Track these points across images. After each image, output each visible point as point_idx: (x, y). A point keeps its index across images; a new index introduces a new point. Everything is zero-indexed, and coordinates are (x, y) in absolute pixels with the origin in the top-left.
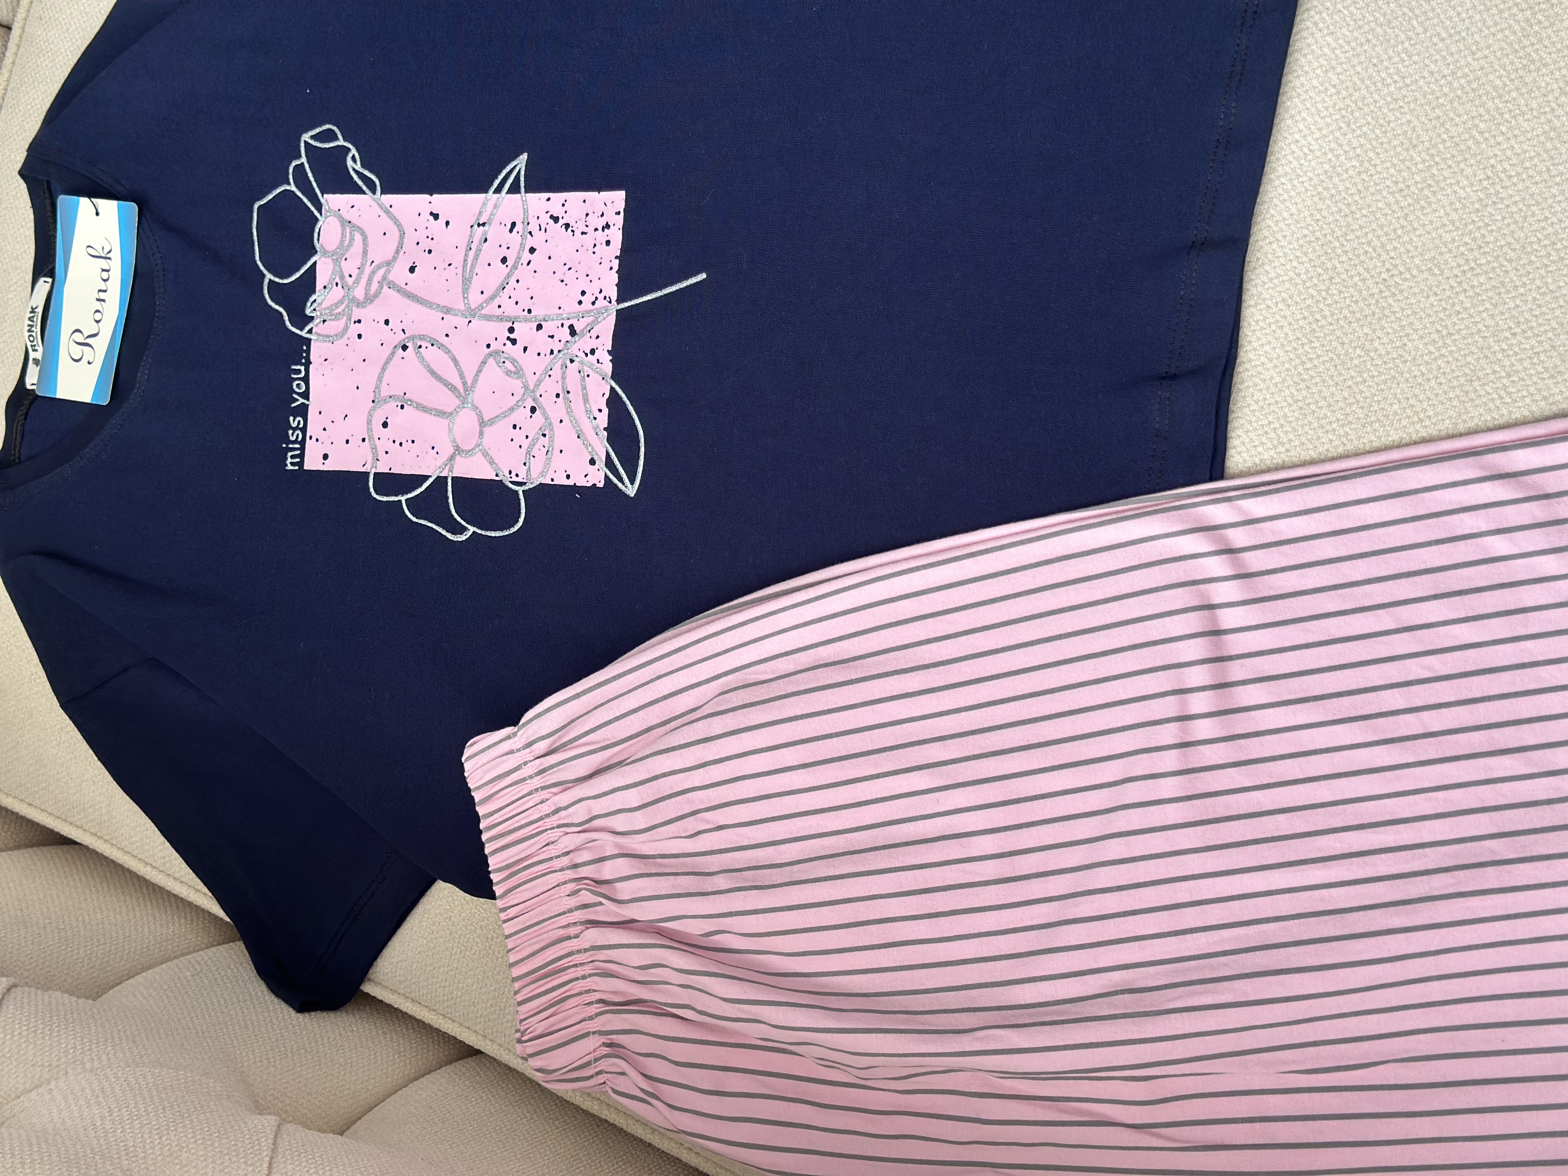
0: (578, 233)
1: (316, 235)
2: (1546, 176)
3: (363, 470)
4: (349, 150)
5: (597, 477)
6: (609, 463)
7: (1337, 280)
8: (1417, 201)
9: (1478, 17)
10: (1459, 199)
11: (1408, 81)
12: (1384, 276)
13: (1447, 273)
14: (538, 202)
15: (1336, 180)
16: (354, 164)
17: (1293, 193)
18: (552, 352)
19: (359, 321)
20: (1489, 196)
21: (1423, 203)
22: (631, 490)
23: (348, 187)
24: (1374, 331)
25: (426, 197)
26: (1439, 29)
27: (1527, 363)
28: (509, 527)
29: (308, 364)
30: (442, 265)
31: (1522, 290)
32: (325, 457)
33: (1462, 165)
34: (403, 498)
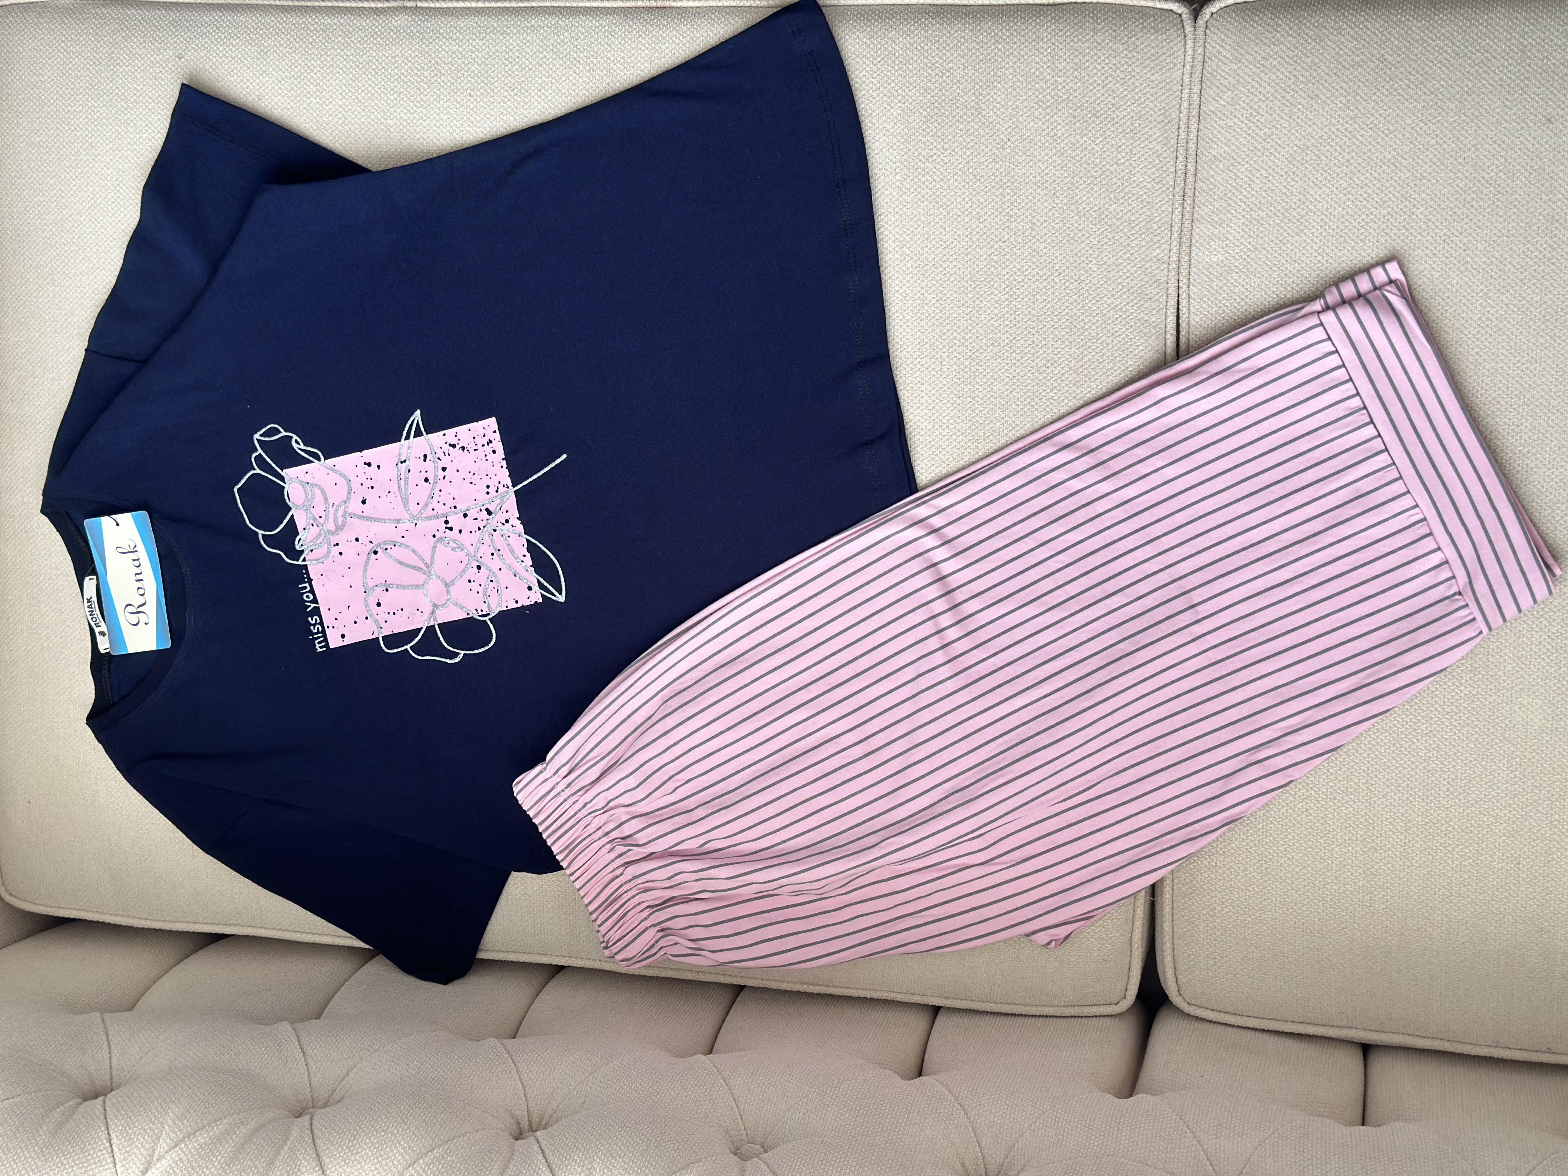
0: (472, 451)
1: (286, 497)
2: (1037, 277)
3: (374, 637)
4: (292, 437)
5: (536, 597)
6: (541, 586)
7: (944, 363)
8: (974, 308)
9: (974, 199)
10: (996, 302)
11: (948, 243)
12: (969, 354)
13: (1003, 344)
14: (438, 439)
15: (926, 308)
16: (298, 445)
17: (905, 321)
18: (479, 529)
19: (337, 544)
20: (1011, 296)
21: (977, 309)
22: (562, 599)
23: (298, 461)
24: (973, 386)
25: (358, 454)
26: (955, 210)
27: (1059, 381)
28: (487, 645)
29: (310, 581)
30: (383, 495)
31: (1044, 343)
32: (343, 636)
33: (992, 283)
34: (408, 647)
